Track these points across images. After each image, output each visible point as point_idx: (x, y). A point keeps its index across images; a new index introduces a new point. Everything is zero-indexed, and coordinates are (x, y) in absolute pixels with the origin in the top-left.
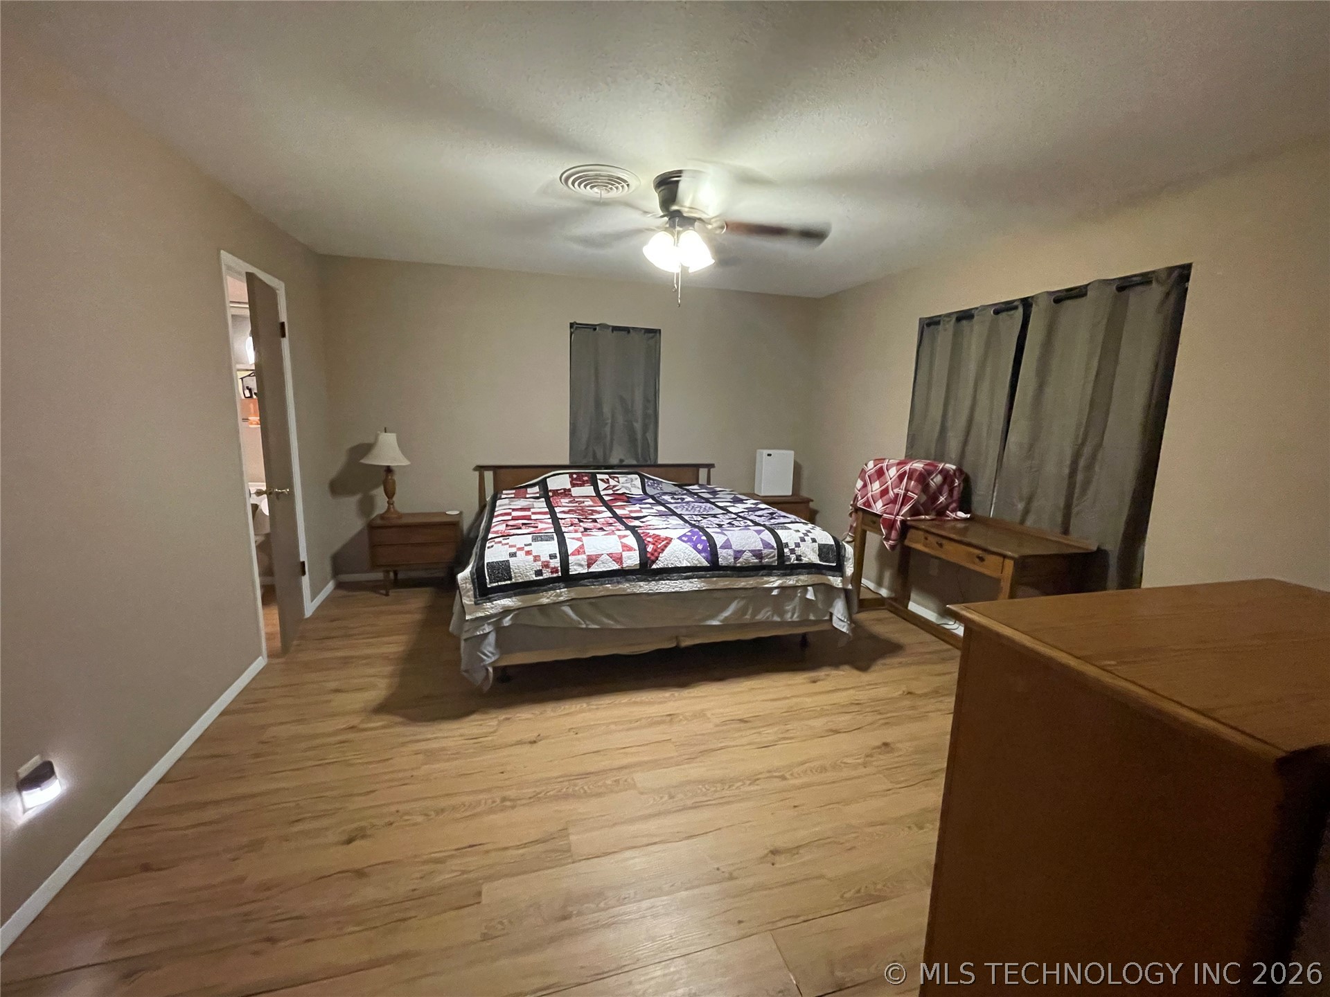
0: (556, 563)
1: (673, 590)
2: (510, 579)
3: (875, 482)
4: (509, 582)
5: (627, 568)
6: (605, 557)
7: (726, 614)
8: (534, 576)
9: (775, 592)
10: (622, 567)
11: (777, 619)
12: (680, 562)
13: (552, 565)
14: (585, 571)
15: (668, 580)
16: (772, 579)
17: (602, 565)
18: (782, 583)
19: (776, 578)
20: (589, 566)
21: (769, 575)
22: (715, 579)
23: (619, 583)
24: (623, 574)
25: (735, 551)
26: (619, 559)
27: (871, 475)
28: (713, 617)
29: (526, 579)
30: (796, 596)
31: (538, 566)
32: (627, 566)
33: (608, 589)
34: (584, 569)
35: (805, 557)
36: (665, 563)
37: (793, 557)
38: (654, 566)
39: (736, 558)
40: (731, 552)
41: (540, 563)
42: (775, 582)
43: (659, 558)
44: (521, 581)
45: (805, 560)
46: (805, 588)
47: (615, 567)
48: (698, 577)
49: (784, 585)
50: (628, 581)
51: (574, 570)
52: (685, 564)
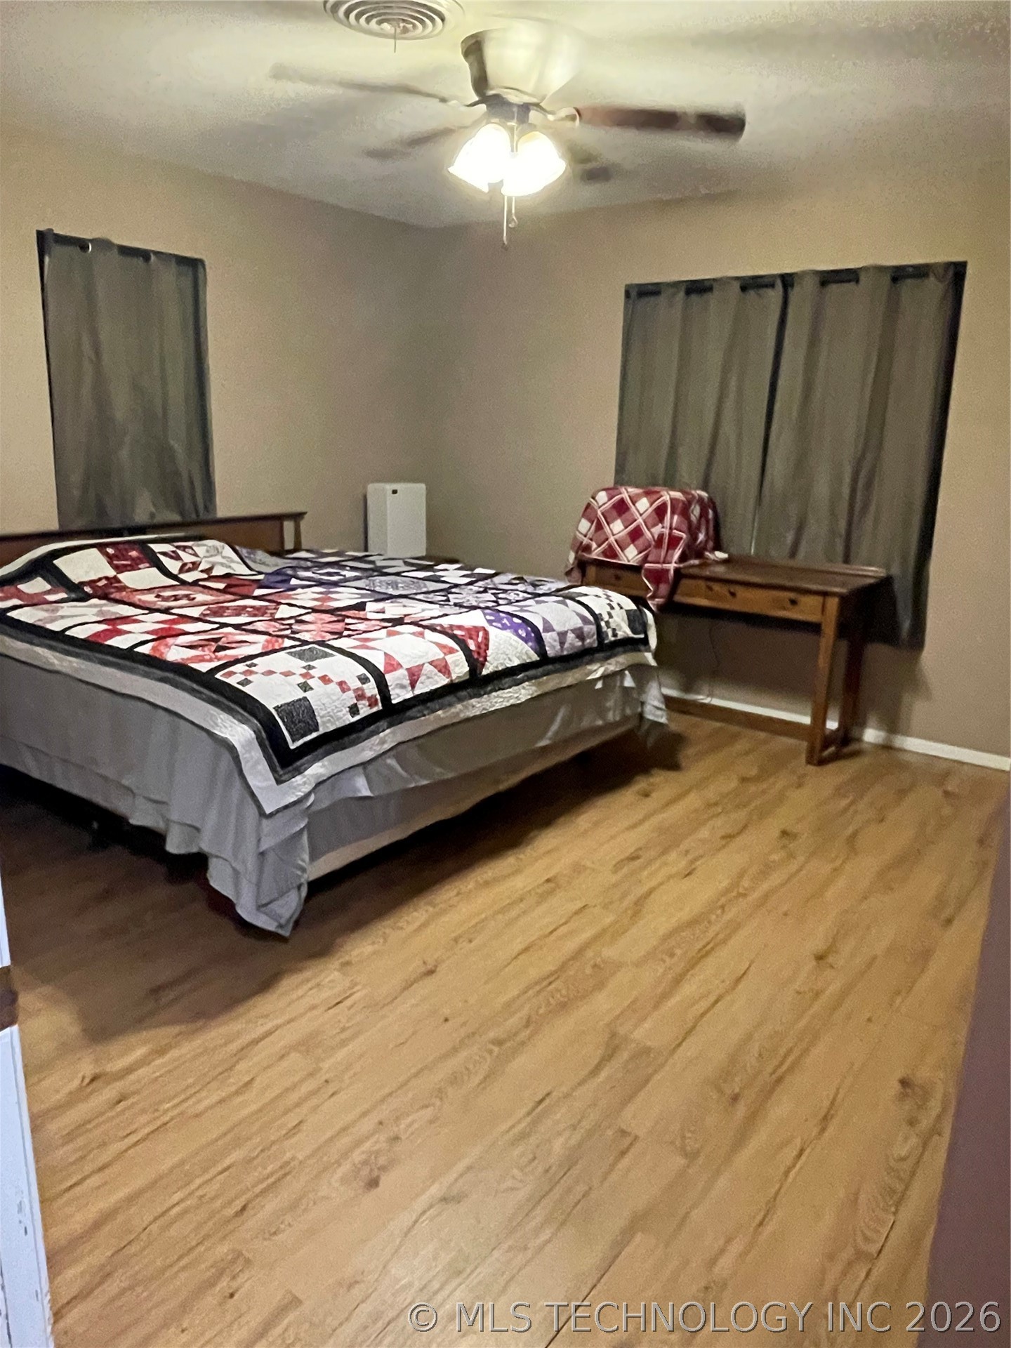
0: (371, 689)
1: (508, 704)
2: (317, 730)
3: (613, 522)
4: (314, 735)
5: (457, 681)
6: (428, 668)
7: (555, 727)
8: (349, 716)
9: (599, 685)
10: (452, 680)
11: (600, 723)
12: (510, 660)
13: (368, 694)
14: (409, 695)
15: (500, 689)
16: (594, 667)
17: (428, 682)
18: (605, 671)
19: (598, 665)
20: (413, 686)
21: (591, 662)
22: (545, 678)
23: (451, 705)
24: (452, 691)
25: (559, 634)
26: (444, 669)
27: (607, 511)
28: (541, 737)
29: (339, 724)
30: (615, 686)
31: (350, 698)
32: (458, 677)
33: (439, 718)
34: (408, 692)
35: (620, 630)
36: (495, 664)
37: (610, 633)
38: (485, 672)
39: (562, 643)
40: (554, 635)
41: (351, 694)
42: (597, 671)
43: (488, 658)
44: (332, 728)
45: (620, 635)
46: (620, 673)
47: (443, 681)
48: (529, 679)
49: (606, 673)
50: (460, 700)
51: (398, 696)
52: (516, 662)
